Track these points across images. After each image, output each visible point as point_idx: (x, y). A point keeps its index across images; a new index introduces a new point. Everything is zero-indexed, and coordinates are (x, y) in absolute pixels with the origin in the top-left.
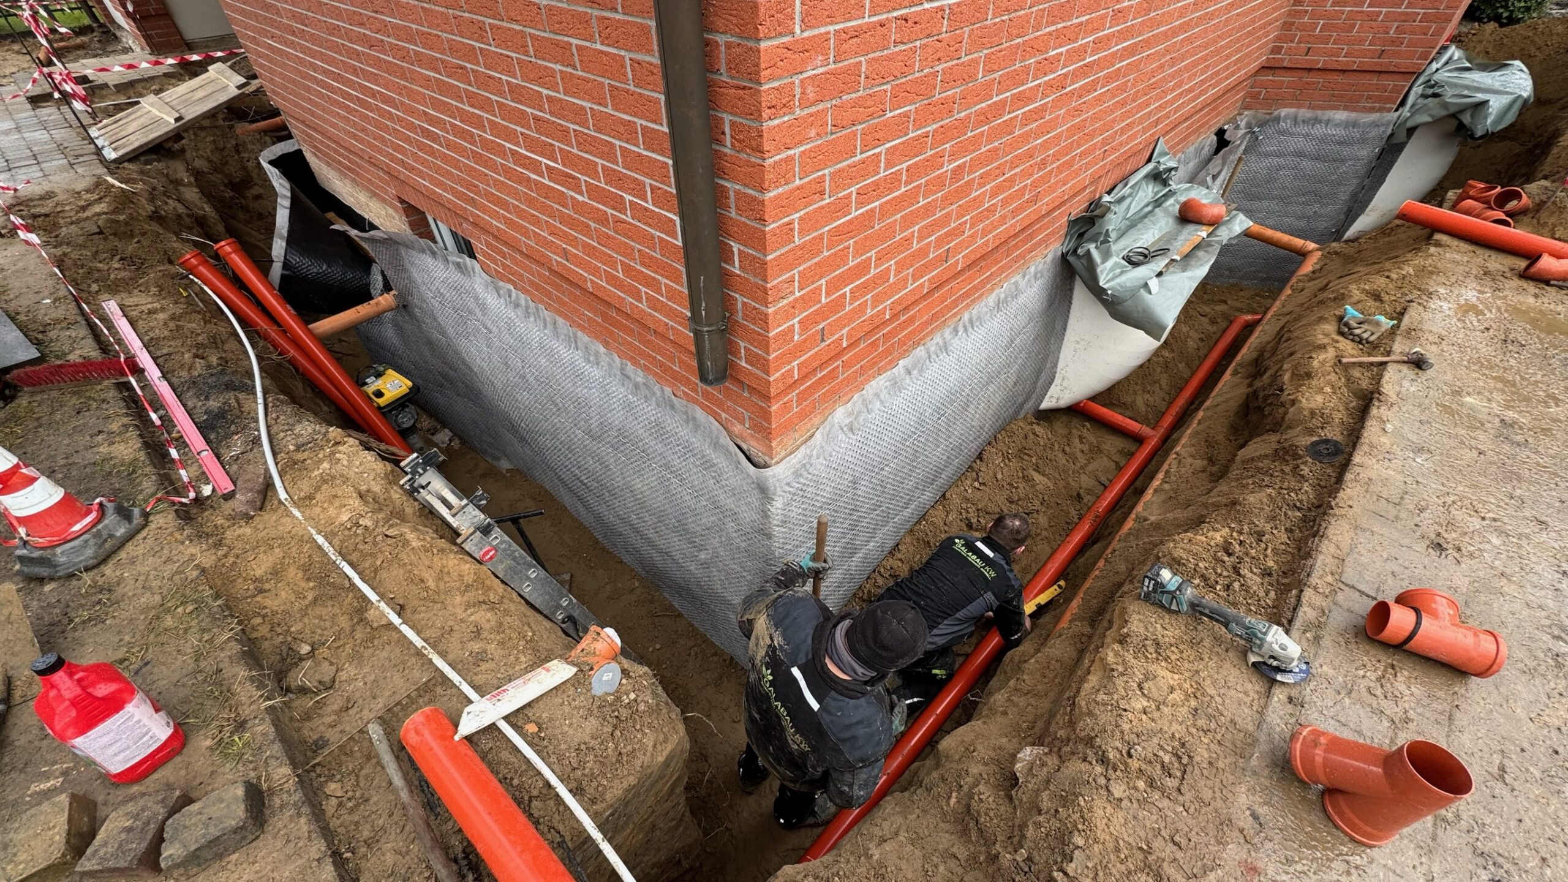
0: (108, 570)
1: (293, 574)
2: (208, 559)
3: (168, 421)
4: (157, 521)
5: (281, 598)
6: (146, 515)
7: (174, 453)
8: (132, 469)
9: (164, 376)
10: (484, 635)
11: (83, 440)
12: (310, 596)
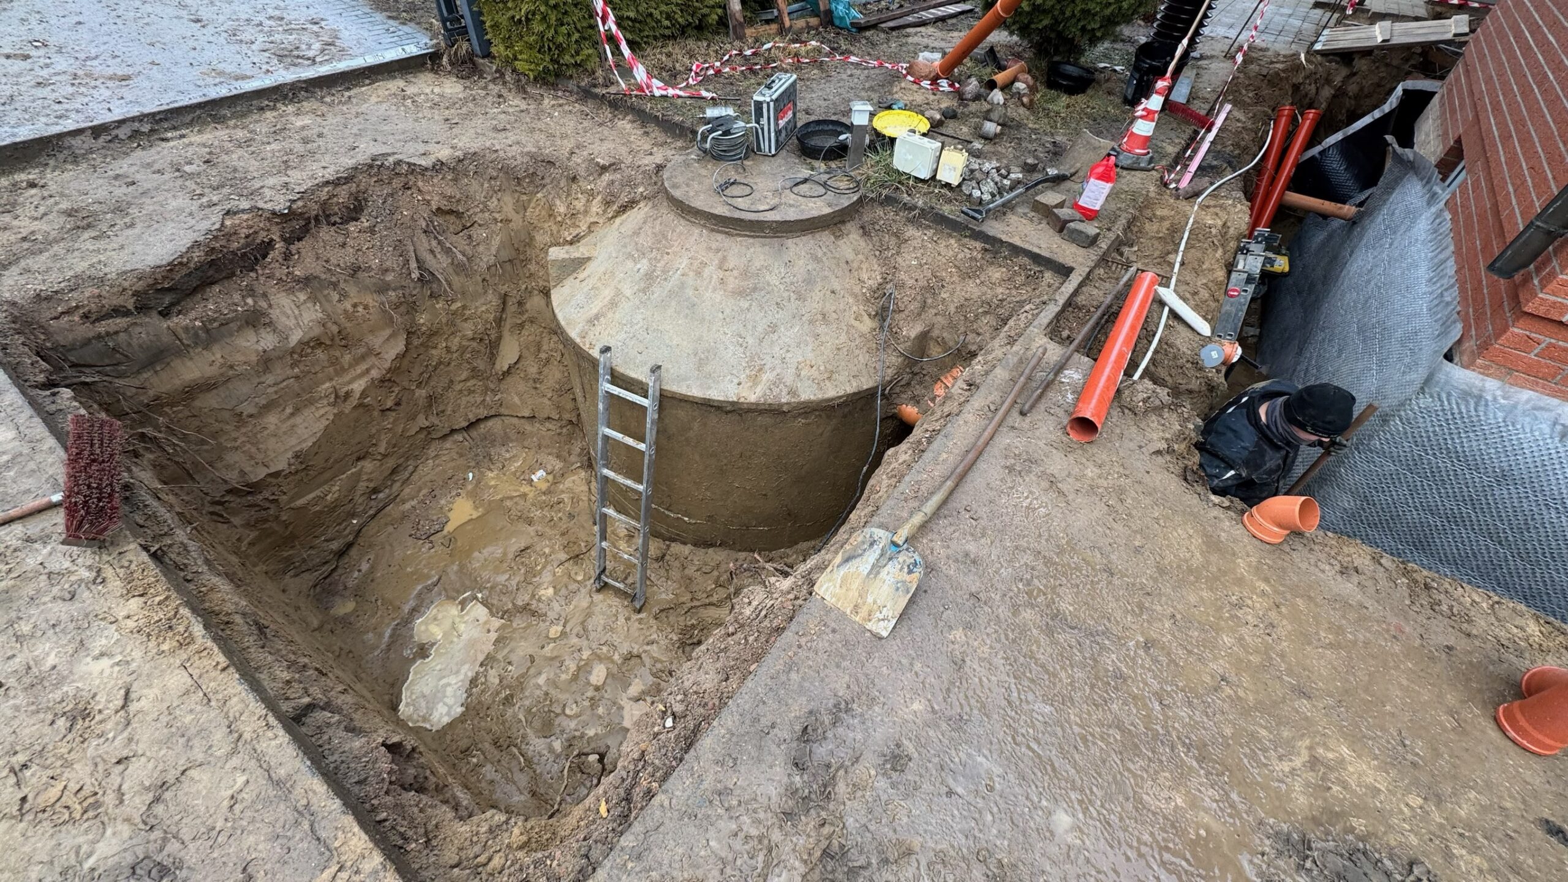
0: (1125, 173)
1: (1167, 224)
2: (1152, 195)
3: (1191, 158)
4: (1154, 173)
5: (1151, 228)
6: (1153, 169)
7: (1179, 168)
8: (1164, 156)
9: (1212, 143)
10: (1196, 297)
11: (1162, 137)
12: (1161, 235)
